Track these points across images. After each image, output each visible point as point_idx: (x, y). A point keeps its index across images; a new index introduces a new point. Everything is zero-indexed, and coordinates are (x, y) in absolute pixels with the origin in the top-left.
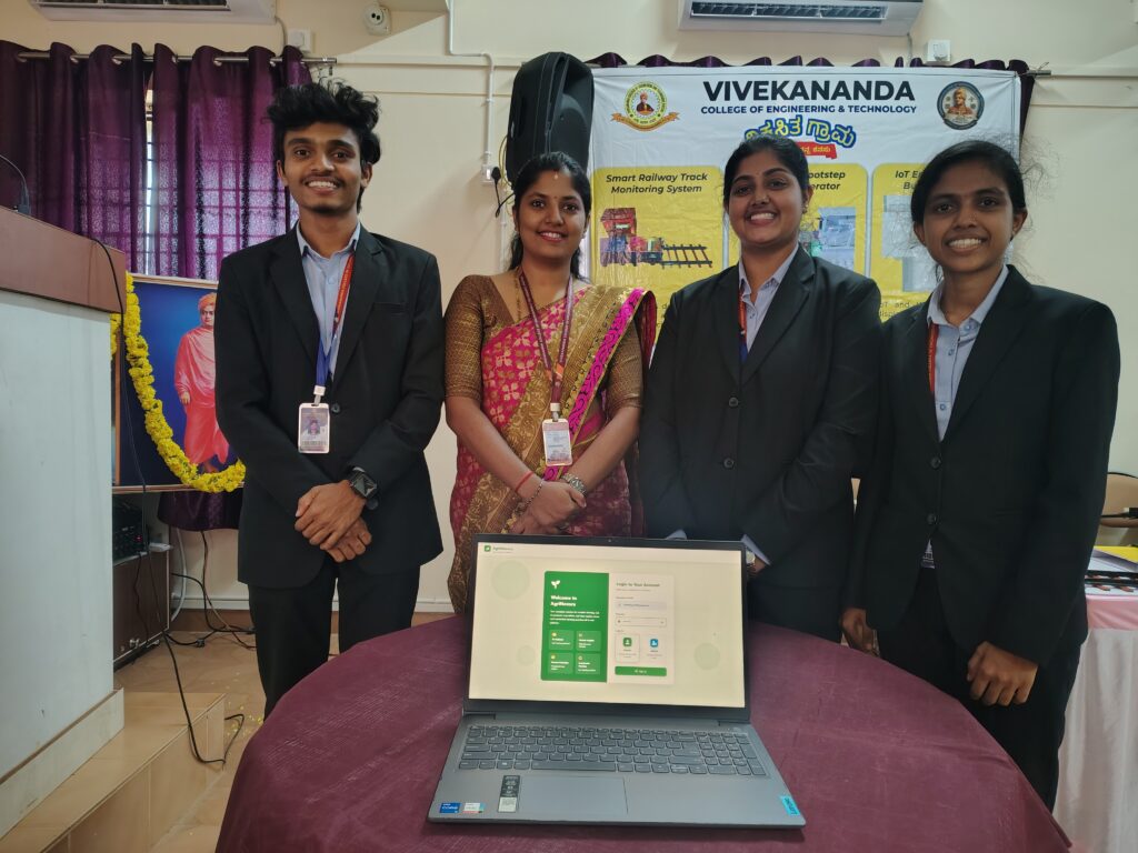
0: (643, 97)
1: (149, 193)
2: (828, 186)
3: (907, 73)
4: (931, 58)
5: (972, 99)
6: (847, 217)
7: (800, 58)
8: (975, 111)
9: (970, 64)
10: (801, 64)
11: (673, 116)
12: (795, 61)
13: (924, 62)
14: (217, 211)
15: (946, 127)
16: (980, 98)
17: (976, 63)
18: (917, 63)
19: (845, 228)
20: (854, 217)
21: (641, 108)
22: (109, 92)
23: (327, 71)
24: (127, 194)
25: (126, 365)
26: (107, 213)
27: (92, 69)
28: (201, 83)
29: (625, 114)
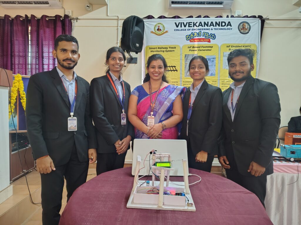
0: (159, 27)
1: (30, 53)
2: (208, 50)
3: (230, 19)
4: (236, 15)
5: (247, 26)
6: (214, 58)
7: (201, 16)
8: (248, 29)
9: (247, 17)
10: (201, 17)
11: (167, 32)
12: (199, 17)
13: (234, 16)
14: (48, 58)
15: (241, 34)
16: (250, 26)
17: (249, 16)
18: (232, 16)
19: (213, 61)
20: (215, 58)
21: (158, 30)
22: (19, 27)
23: (76, 21)
24: (24, 54)
25: (20, 99)
26: (19, 59)
27: (15, 21)
28: (43, 25)
29: (154, 31)
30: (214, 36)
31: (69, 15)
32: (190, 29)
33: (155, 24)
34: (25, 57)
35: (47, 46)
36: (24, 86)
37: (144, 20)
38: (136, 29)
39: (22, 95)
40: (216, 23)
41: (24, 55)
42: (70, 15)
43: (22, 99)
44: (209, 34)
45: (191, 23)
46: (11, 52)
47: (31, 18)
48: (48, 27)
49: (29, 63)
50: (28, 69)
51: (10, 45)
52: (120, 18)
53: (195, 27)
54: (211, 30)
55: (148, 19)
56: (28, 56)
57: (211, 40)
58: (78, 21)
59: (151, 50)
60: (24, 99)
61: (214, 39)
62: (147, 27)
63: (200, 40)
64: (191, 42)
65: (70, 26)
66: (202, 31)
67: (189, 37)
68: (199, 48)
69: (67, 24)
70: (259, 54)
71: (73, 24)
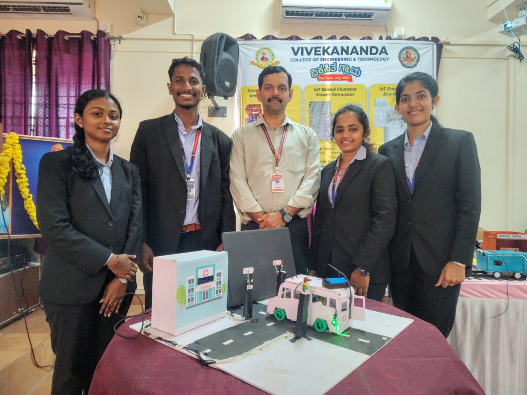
0: (264, 54)
1: (33, 98)
2: (348, 94)
3: (385, 42)
4: (395, 36)
5: (414, 54)
7: (335, 36)
8: (416, 60)
9: (413, 39)
10: (336, 39)
11: (277, 63)
12: (333, 38)
13: (392, 38)
14: (67, 106)
15: (402, 67)
16: (418, 54)
17: (416, 38)
18: (389, 38)
21: (263, 59)
22: (15, 51)
23: (118, 42)
24: (23, 98)
25: (15, 178)
26: (14, 107)
27: (7, 41)
28: (59, 47)
29: (255, 62)
30: (358, 72)
31: (106, 32)
32: (317, 59)
33: (257, 49)
34: (26, 104)
35: (66, 86)
36: (22, 153)
37: (239, 42)
38: (225, 55)
39: (19, 171)
40: (362, 48)
41: (23, 102)
42: (108, 31)
43: (18, 177)
44: (351, 68)
45: (320, 48)
47: (37, 35)
48: (68, 52)
49: (33, 116)
50: (31, 125)
52: (196, 38)
53: (326, 56)
54: (353, 62)
55: (246, 40)
56: (31, 104)
57: (353, 77)
58: (121, 41)
59: (250, 93)
60: (22, 178)
61: (359, 76)
62: (244, 54)
63: (334, 78)
64: (319, 80)
65: (108, 50)
66: (338, 63)
67: (315, 73)
68: (333, 92)
69: (103, 47)
71: (113, 48)
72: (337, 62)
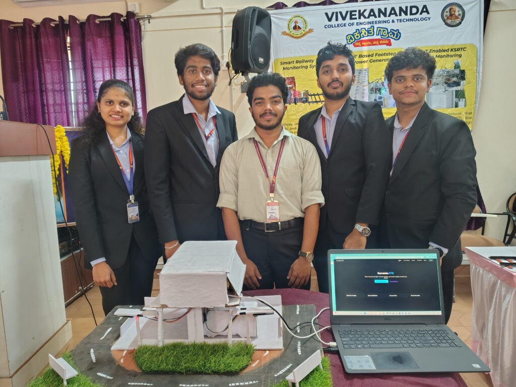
0: (296, 22)
1: (72, 85)
3: (426, 1)
5: (459, 11)
8: (460, 17)
11: (311, 31)
16: (463, 10)
21: (295, 28)
22: (51, 40)
23: (147, 21)
24: (63, 86)
26: (54, 95)
27: (42, 29)
28: (91, 32)
29: (287, 31)
30: (397, 35)
31: (135, 12)
32: (353, 24)
33: (289, 18)
34: (65, 91)
35: (100, 70)
37: (270, 12)
38: (258, 30)
40: (400, 9)
41: (63, 89)
42: (137, 11)
44: (389, 31)
46: (41, 85)
47: (69, 21)
48: (100, 36)
49: (73, 102)
50: (72, 112)
51: (37, 71)
52: (225, 11)
53: (363, 20)
54: (392, 24)
55: (276, 9)
56: (70, 90)
57: (392, 41)
58: (151, 21)
59: (283, 66)
61: (398, 39)
62: (276, 24)
63: (372, 42)
64: (355, 46)
65: (138, 31)
67: (351, 38)
68: (371, 58)
69: (133, 29)
70: (481, 62)
71: (143, 28)
72: (375, 25)
